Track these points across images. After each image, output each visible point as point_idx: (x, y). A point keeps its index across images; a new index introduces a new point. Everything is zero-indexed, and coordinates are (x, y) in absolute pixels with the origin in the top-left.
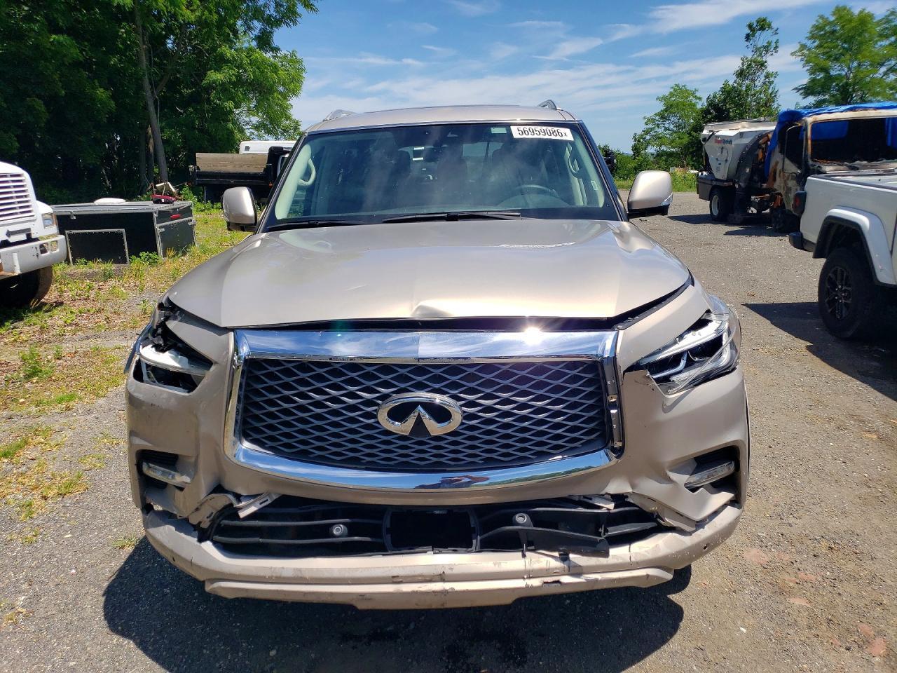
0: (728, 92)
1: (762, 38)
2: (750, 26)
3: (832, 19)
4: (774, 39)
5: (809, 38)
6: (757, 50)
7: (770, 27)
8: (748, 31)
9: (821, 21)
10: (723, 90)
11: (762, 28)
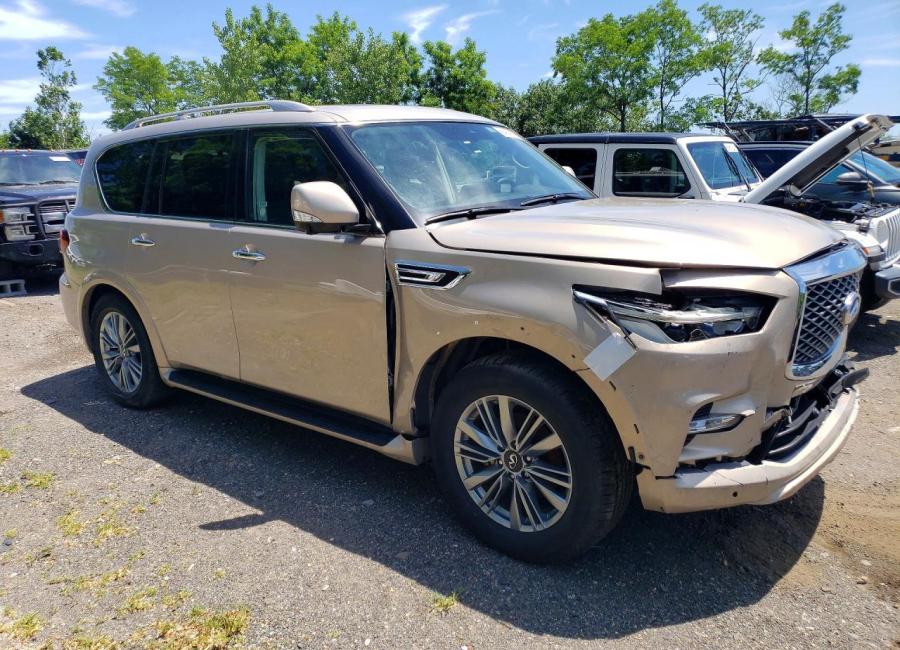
0: (33, 120)
1: (57, 68)
2: (40, 54)
3: (125, 58)
4: (69, 70)
5: (107, 74)
6: (53, 79)
7: (61, 57)
8: (40, 59)
9: (115, 58)
10: (27, 116)
11: (54, 58)
